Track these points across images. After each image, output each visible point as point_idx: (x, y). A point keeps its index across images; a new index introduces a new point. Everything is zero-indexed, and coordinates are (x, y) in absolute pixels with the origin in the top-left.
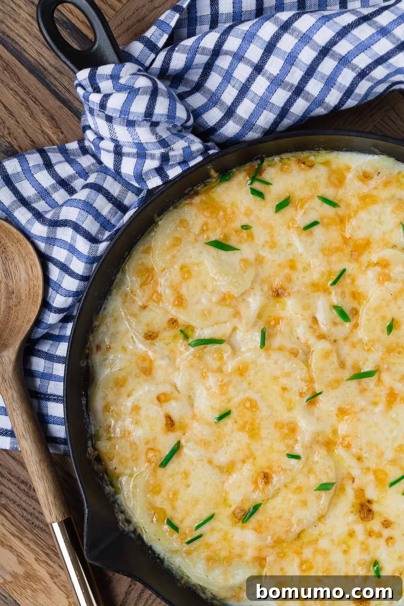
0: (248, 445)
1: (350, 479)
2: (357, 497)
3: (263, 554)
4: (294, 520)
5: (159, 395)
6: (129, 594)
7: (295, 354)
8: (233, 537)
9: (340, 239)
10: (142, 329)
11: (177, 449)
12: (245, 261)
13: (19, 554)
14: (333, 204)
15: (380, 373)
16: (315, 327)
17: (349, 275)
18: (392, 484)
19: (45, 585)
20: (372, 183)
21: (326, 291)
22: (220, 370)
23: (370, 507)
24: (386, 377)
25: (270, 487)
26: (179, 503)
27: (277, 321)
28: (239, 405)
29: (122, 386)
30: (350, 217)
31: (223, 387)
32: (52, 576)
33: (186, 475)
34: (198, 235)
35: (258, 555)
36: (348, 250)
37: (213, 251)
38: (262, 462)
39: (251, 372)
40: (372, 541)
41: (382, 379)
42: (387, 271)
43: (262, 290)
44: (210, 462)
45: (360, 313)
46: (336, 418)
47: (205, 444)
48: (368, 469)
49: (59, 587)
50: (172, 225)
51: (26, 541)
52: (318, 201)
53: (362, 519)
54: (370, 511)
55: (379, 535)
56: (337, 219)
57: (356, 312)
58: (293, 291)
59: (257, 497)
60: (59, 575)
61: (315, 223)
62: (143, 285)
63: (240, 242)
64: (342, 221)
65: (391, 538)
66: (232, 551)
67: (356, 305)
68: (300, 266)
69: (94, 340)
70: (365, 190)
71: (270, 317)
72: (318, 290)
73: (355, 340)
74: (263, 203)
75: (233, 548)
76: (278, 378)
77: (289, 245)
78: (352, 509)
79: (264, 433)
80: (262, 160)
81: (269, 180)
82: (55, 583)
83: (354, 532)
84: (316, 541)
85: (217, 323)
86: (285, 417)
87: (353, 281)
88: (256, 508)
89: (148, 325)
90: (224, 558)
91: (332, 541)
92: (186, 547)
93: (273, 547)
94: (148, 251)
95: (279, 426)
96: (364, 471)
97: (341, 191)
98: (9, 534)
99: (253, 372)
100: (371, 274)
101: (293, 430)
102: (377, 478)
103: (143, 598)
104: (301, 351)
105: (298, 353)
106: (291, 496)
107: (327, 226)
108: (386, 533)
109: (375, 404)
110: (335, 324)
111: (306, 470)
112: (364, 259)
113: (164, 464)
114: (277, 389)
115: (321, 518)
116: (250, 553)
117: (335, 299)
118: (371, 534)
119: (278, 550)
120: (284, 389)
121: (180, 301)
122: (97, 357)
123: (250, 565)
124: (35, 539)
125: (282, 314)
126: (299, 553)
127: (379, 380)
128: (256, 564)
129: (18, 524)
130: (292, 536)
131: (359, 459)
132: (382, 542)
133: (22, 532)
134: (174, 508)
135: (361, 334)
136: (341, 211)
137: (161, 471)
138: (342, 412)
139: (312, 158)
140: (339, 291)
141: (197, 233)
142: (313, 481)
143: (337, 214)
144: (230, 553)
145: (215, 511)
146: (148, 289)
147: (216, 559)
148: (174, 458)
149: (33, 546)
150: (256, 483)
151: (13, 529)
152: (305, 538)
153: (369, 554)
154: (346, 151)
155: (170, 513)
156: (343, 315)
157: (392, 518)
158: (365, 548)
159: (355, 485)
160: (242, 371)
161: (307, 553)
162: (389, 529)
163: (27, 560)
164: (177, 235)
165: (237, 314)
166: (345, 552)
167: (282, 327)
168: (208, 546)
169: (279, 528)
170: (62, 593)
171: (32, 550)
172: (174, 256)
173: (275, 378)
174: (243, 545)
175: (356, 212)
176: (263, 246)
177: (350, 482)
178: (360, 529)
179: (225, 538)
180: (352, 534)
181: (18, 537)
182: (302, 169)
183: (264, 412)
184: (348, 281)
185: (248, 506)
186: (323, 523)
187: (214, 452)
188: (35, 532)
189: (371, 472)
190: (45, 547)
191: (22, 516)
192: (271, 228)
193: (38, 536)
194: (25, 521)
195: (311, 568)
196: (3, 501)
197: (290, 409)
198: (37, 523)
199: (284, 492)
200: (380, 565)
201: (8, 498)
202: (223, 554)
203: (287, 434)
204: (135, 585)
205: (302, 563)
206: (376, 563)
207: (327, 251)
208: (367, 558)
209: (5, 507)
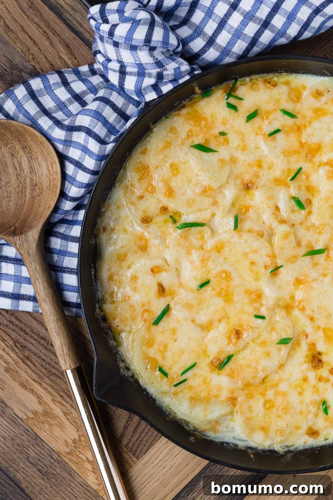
0: (224, 308)
1: (305, 335)
2: (310, 350)
3: (235, 395)
4: (260, 368)
5: (153, 268)
6: (127, 428)
7: (261, 235)
8: (211, 381)
9: (297, 144)
10: (140, 215)
11: (167, 311)
12: (222, 161)
13: (39, 396)
14: (292, 116)
15: (329, 250)
16: (277, 213)
17: (304, 173)
19: (60, 421)
20: (323, 99)
21: (286, 185)
22: (201, 248)
23: (320, 358)
25: (241, 341)
26: (168, 355)
27: (247, 209)
28: (217, 276)
29: (123, 260)
30: (305, 126)
31: (204, 261)
32: (65, 414)
33: (174, 331)
34: (185, 140)
35: (231, 396)
36: (304, 152)
37: (197, 152)
38: (234, 322)
39: (226, 249)
40: (322, 385)
41: (330, 255)
43: (235, 184)
44: (193, 321)
45: (313, 203)
46: (293, 287)
47: (189, 306)
48: (319, 327)
49: (71, 422)
50: (164, 132)
51: (45, 385)
52: (280, 113)
53: (314, 368)
54: (320, 361)
55: (327, 380)
56: (295, 128)
57: (310, 202)
58: (260, 185)
59: (230, 349)
60: (71, 413)
61: (278, 131)
62: (140, 179)
63: (218, 145)
64: (299, 129)
66: (210, 392)
67: (310, 197)
68: (265, 165)
69: (101, 223)
70: (317, 104)
71: (241, 206)
72: (280, 185)
73: (309, 224)
74: (236, 114)
75: (211, 390)
76: (248, 254)
77: (257, 148)
78: (306, 359)
79: (236, 298)
80: (236, 81)
81: (241, 97)
82: (67, 419)
83: (307, 378)
84: (277, 385)
85: (199, 210)
86: (253, 285)
87: (308, 177)
88: (229, 358)
89: (144, 212)
90: (204, 398)
91: (290, 384)
92: (174, 389)
93: (242, 390)
94: (144, 152)
95: (248, 292)
96: (315, 328)
97: (298, 106)
98: (31, 380)
99: (228, 249)
100: (322, 171)
101: (259, 296)
102: (325, 334)
103: (138, 431)
104: (266, 233)
105: (263, 234)
106: (257, 348)
107: (287, 133)
109: (325, 275)
111: (269, 328)
112: (317, 159)
113: (157, 322)
114: (247, 263)
115: (281, 366)
116: (225, 394)
117: (293, 192)
118: (321, 379)
119: (247, 392)
120: (253, 263)
121: (170, 193)
122: (104, 237)
123: (225, 403)
124: (52, 384)
125: (251, 203)
126: (263, 395)
127: (328, 256)
128: (229, 403)
129: (38, 372)
130: (258, 380)
131: (312, 319)
132: (330, 385)
133: (41, 378)
134: (164, 358)
135: (314, 219)
136: (298, 121)
137: (154, 328)
138: (298, 282)
139: (276, 79)
140: (297, 185)
141: (184, 138)
142: (275, 337)
143: (295, 123)
144: (209, 394)
145: (197, 361)
146: (145, 183)
147: (198, 399)
148: (165, 318)
149: (50, 389)
150: (229, 338)
151: (34, 376)
152: (268, 383)
153: (319, 396)
154: (303, 73)
155: (161, 362)
156: (300, 204)
158: (316, 390)
159: (308, 340)
160: (219, 249)
161: (270, 394)
163: (46, 400)
164: (169, 139)
165: (215, 203)
166: (300, 394)
167: (251, 213)
168: (191, 388)
169: (247, 374)
170: (72, 427)
171: (50, 393)
172: (165, 157)
173: (246, 254)
174: (219, 388)
175: (310, 123)
176: (237, 149)
177: (305, 338)
178: (312, 375)
179: (205, 382)
180: (305, 380)
181: (38, 382)
182: (268, 88)
183: (236, 281)
184: (304, 177)
185: (223, 357)
186: (283, 371)
187: (197, 313)
188: (52, 378)
189: (321, 330)
190: (60, 391)
191: (42, 366)
192: (243, 134)
193: (54, 381)
194: (44, 370)
195: (273, 406)
196: (27, 353)
197: (257, 279)
198: (53, 371)
199: (252, 345)
200: (328, 404)
201: (30, 351)
202: (203, 395)
203: (255, 299)
204: (132, 421)
205: (266, 402)
206: (324, 403)
207: (287, 153)
208: (318, 398)
209: (28, 358)
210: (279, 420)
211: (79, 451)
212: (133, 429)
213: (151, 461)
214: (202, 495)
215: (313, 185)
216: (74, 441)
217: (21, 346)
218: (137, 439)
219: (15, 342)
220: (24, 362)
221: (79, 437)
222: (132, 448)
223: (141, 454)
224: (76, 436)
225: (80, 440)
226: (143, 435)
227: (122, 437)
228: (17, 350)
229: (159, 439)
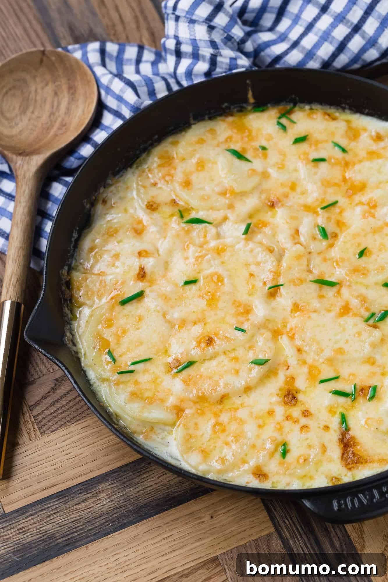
0: (203, 311)
1: (286, 366)
2: (286, 382)
3: (184, 405)
4: (222, 383)
5: (141, 251)
6: (46, 398)
7: (271, 251)
8: (161, 382)
9: (340, 177)
10: (147, 198)
11: (140, 295)
12: (254, 171)
14: (344, 150)
15: (341, 287)
16: (296, 236)
17: (339, 207)
18: (322, 381)
20: (382, 144)
21: (315, 213)
22: (201, 246)
23: (296, 396)
24: (345, 292)
25: (210, 348)
26: (125, 341)
27: (265, 224)
28: (208, 277)
29: (112, 235)
30: (354, 164)
31: (199, 259)
33: (140, 319)
34: (222, 143)
35: (178, 404)
36: (344, 188)
37: (229, 155)
38: (210, 328)
39: (227, 254)
40: (288, 424)
41: (341, 292)
42: (373, 211)
43: (260, 197)
44: (164, 315)
45: (339, 237)
46: (290, 313)
47: (166, 298)
48: (304, 362)
50: (202, 130)
52: (331, 145)
53: (285, 403)
54: (294, 398)
55: (296, 421)
56: (343, 162)
57: (335, 236)
58: (287, 204)
59: (195, 353)
61: (323, 160)
62: (160, 166)
63: (255, 157)
64: (347, 164)
65: (307, 427)
66: (157, 394)
67: (337, 231)
68: (299, 190)
69: (102, 193)
70: (374, 147)
71: (260, 220)
72: (309, 211)
73: (328, 257)
74: (284, 134)
75: (158, 392)
76: (249, 265)
77: (296, 170)
78: (279, 392)
79: (221, 304)
80: (295, 105)
81: (295, 120)
83: (274, 412)
84: (236, 409)
85: (212, 208)
86: (243, 297)
87: (341, 212)
88: (190, 364)
89: (153, 197)
90: (148, 398)
91: (252, 413)
92: (116, 376)
93: (195, 403)
94: (175, 143)
95: (236, 304)
96: (301, 363)
97: (353, 144)
99: (229, 254)
100: (359, 210)
101: (248, 311)
102: (310, 373)
103: (55, 406)
104: (276, 249)
105: (274, 250)
106: (226, 362)
107: (332, 165)
108: (304, 421)
109: (329, 311)
110: (314, 238)
111: (247, 346)
112: (357, 198)
113: (124, 303)
114: (246, 273)
115: (248, 389)
116: (171, 401)
117: (320, 221)
118: (289, 418)
119: (199, 407)
120: (251, 275)
121: (187, 184)
122: (100, 207)
123: (169, 410)
125: (271, 220)
126: (216, 415)
127: (339, 292)
128: (175, 412)
130: (216, 395)
131: (299, 350)
132: (297, 427)
134: (118, 343)
135: (335, 253)
136: (348, 157)
137: (118, 308)
138: (296, 308)
139: (337, 114)
140: (326, 215)
141: (221, 141)
142: (251, 356)
143: (344, 159)
144: (155, 395)
145: (154, 357)
146: (165, 170)
147: (140, 396)
148: (135, 301)
150: (199, 343)
152: (228, 404)
153: (282, 435)
154: (368, 114)
155: (113, 346)
156: (324, 232)
157: (312, 410)
158: (280, 429)
159: (288, 372)
160: (219, 251)
161: (224, 418)
162: (307, 418)
164: (204, 137)
165: (231, 207)
166: (260, 427)
167: (267, 230)
168: (137, 383)
169: (206, 387)
172: (195, 150)
173: (247, 265)
174: (169, 392)
175: (360, 161)
176: (274, 165)
177: (285, 368)
178: (280, 411)
179: (155, 381)
180: (271, 413)
182: (326, 120)
183: (227, 287)
184: (337, 210)
185: (185, 361)
186: (248, 396)
187: (171, 307)
189: (307, 366)
192: (285, 155)
195: (224, 431)
197: (250, 294)
199: (222, 358)
200: (289, 447)
202: (148, 394)
203: (242, 313)
204: (54, 393)
205: (217, 424)
206: (285, 445)
207: (326, 184)
208: (280, 438)
210: (225, 447)
212: (51, 402)
213: (55, 442)
215: (344, 221)
218: (51, 414)
222: (41, 421)
223: (48, 431)
227: (36, 406)
229: (76, 422)
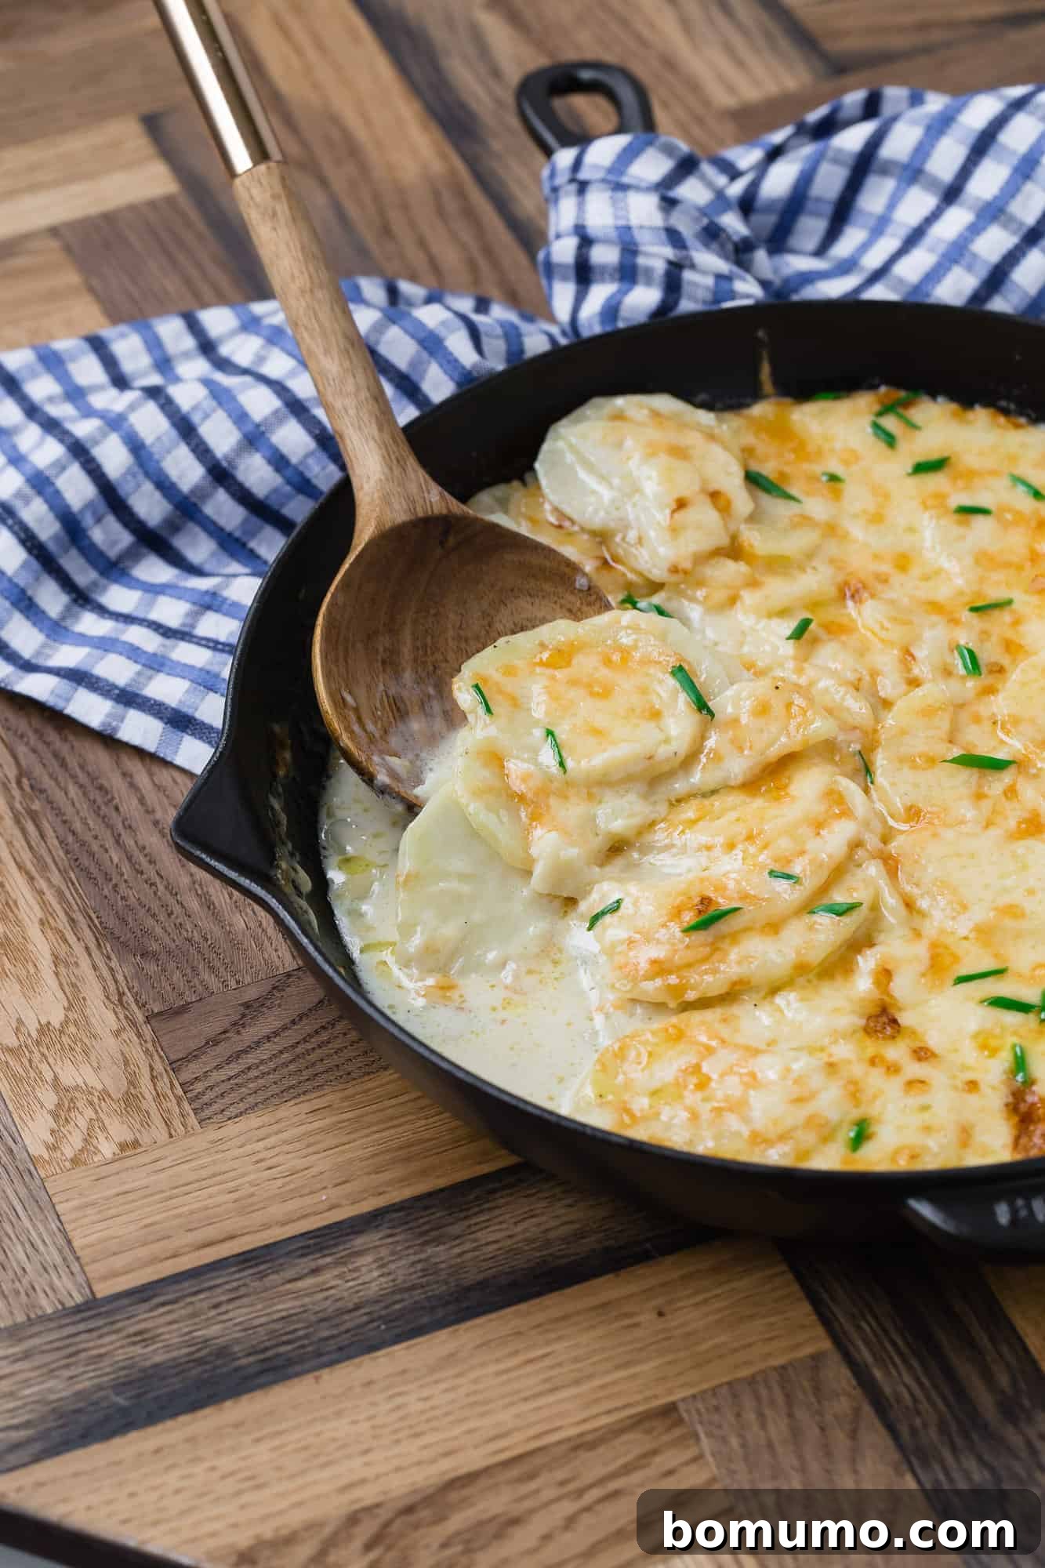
12: (806, 519)
13: (11, 903)
19: (32, 971)
32: (56, 960)
49: (61, 985)
51: (42, 884)
55: (893, 1068)
60: (76, 963)
63: (810, 493)
65: (922, 1082)
82: (57, 974)
98: (13, 864)
118: (877, 1061)
124: (64, 887)
129: (43, 852)
133: (43, 868)
149: (50, 897)
151: (26, 857)
162: (924, 1064)
163: (22, 915)
170: (60, 994)
171: (44, 904)
181: (27, 873)
188: (72, 875)
190: (75, 907)
191: (61, 842)
192: (887, 496)
193: (73, 884)
194: (61, 853)
196: (36, 806)
198: (85, 861)
201: (50, 802)
209: (34, 816)
211: (43, 1055)
214: (345, 1269)
216: (44, 1029)
217: (32, 787)
219: (22, 773)
220: (17, 821)
221: (67, 1021)
224: (56, 1017)
225: (61, 1032)
226: (254, 1073)
228: (16, 792)
